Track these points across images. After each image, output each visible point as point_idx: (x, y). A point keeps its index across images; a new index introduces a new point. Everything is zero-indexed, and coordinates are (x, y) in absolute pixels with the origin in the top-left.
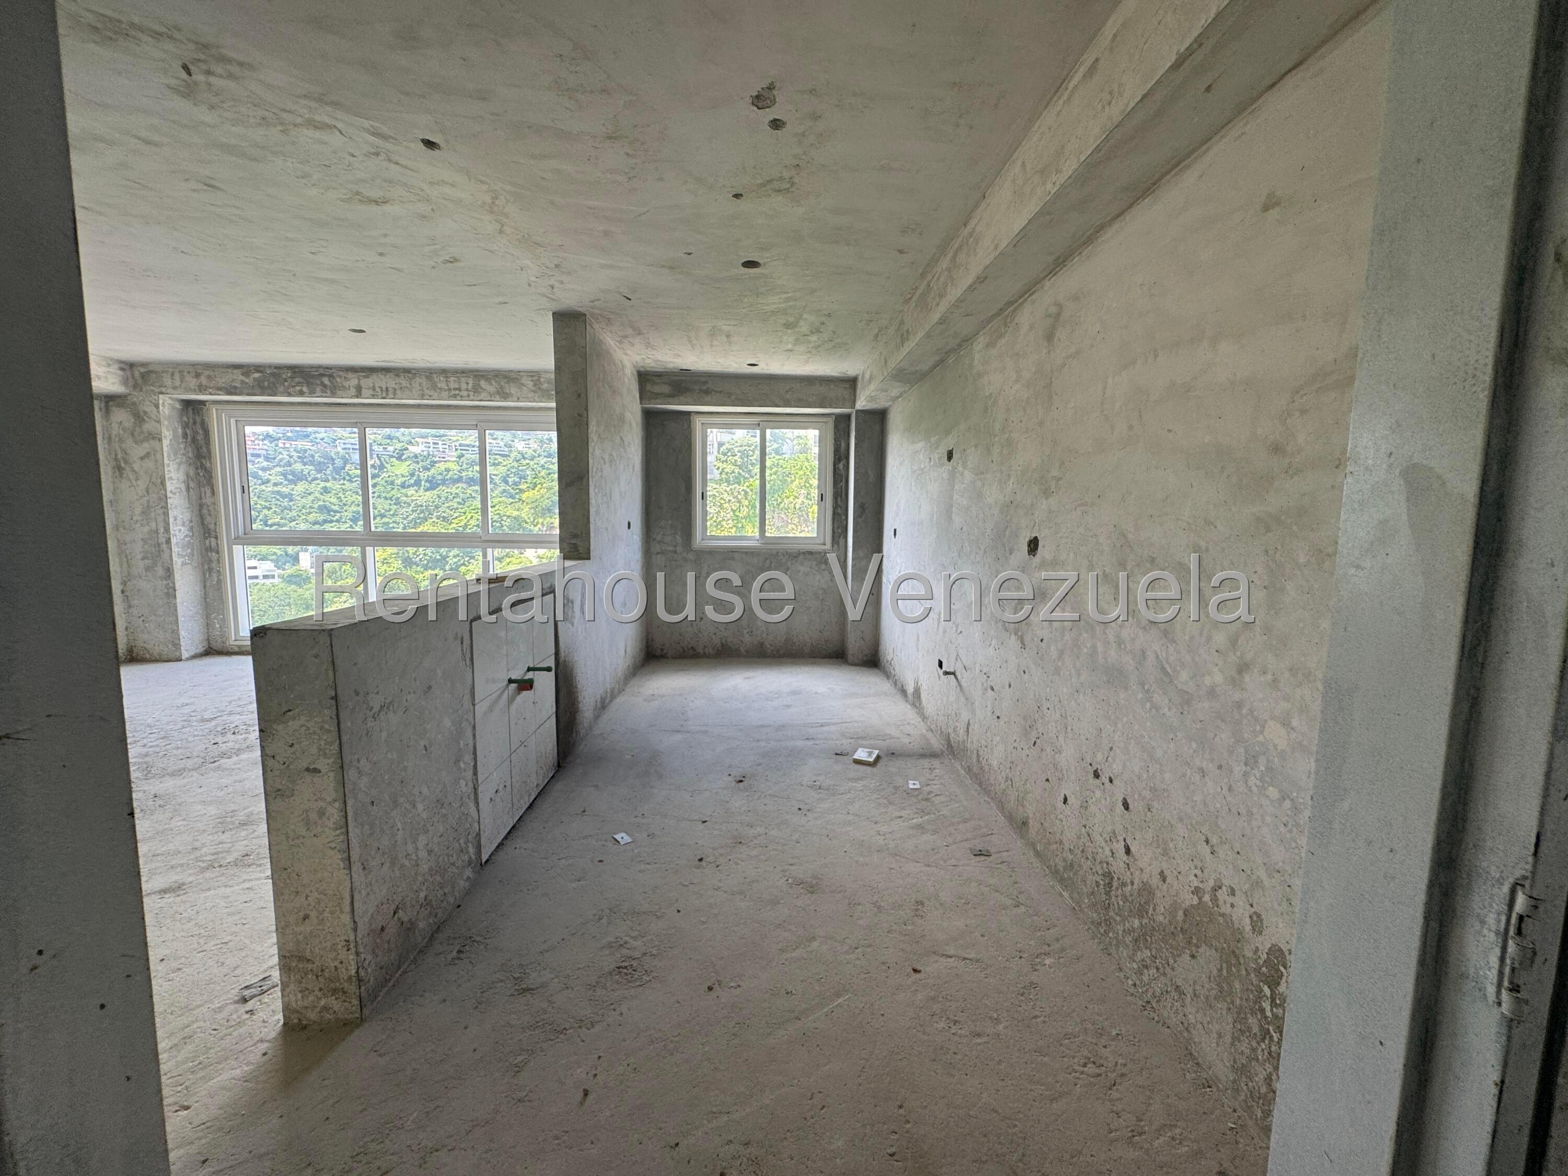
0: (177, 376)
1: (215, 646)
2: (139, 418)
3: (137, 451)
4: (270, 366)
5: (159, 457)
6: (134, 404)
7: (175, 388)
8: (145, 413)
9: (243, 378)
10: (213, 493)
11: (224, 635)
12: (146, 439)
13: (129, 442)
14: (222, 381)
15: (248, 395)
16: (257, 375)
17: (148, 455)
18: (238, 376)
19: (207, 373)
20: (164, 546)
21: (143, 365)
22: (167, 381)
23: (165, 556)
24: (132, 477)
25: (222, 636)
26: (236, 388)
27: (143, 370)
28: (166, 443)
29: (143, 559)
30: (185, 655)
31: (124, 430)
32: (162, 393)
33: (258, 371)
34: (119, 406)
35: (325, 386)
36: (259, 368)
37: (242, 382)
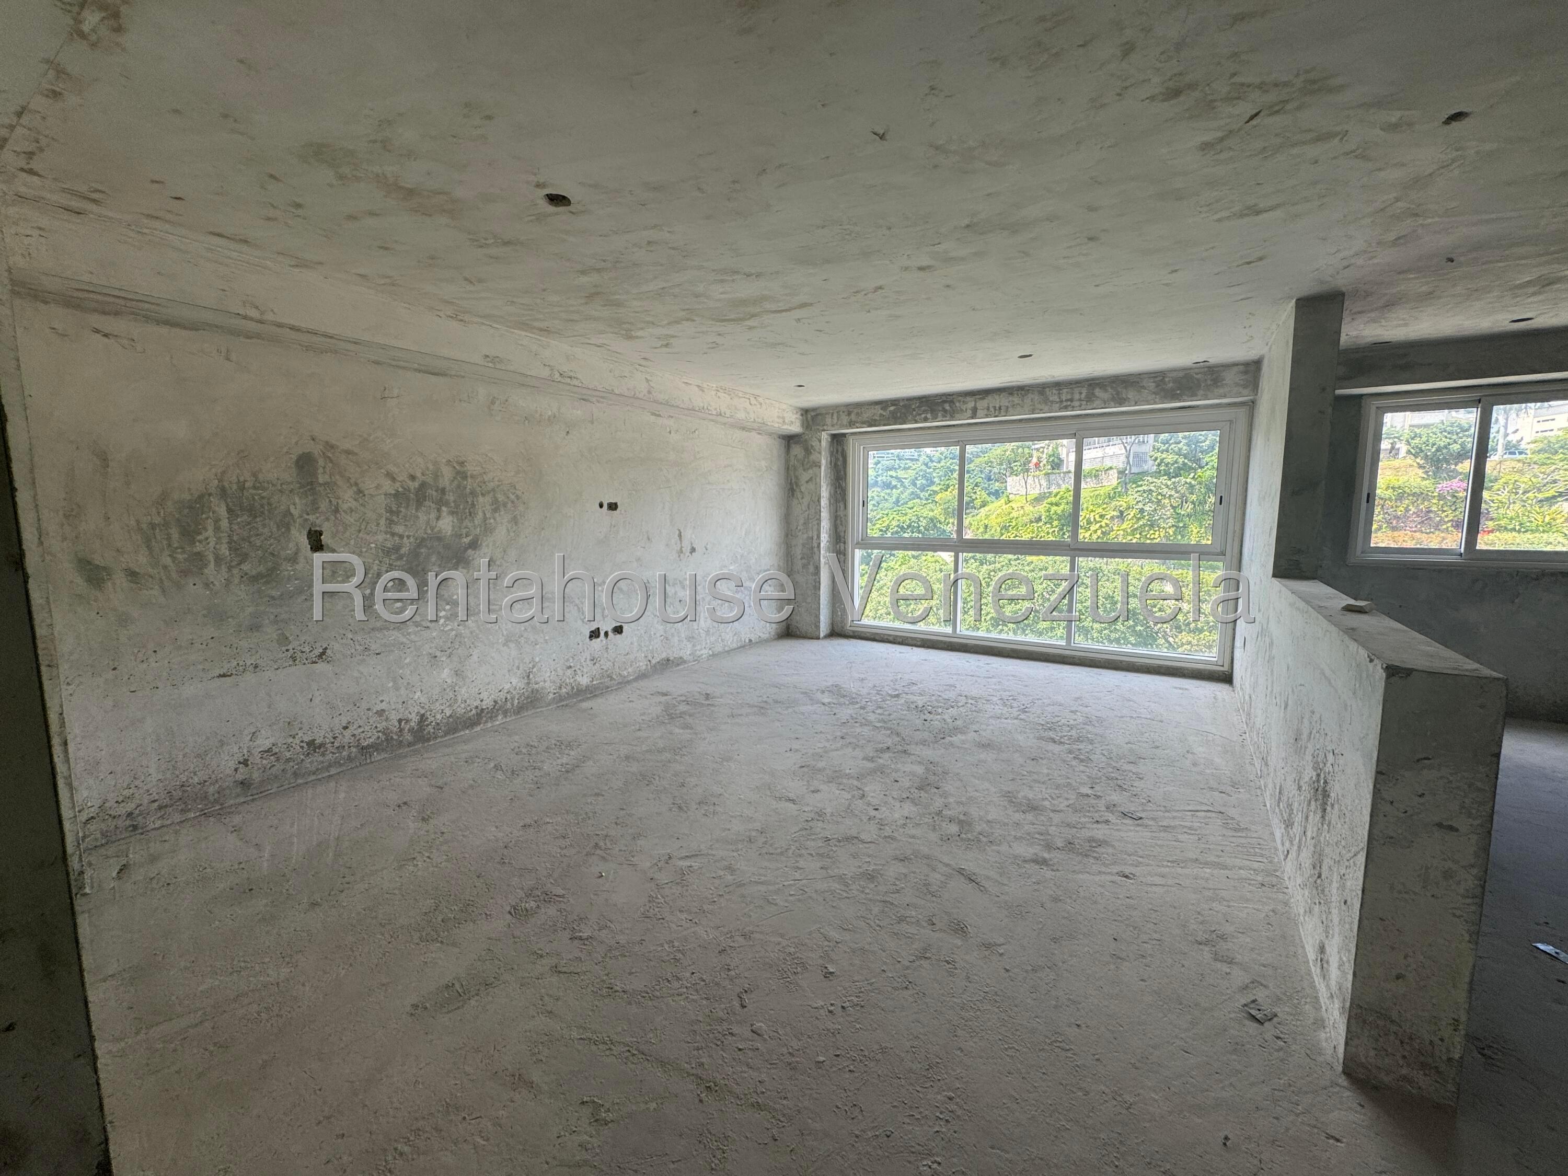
0: (835, 416)
1: (837, 630)
2: (808, 450)
3: (805, 476)
4: (903, 400)
5: (818, 480)
6: (806, 441)
7: (833, 426)
8: (812, 446)
9: (882, 412)
10: (845, 508)
11: (843, 621)
12: (811, 467)
13: (800, 470)
14: (866, 416)
15: (884, 425)
16: (892, 408)
17: (811, 479)
18: (879, 411)
19: (855, 411)
20: (816, 550)
21: (814, 409)
22: (829, 420)
23: (816, 557)
24: (799, 496)
25: (842, 622)
26: (875, 420)
27: (813, 414)
28: (823, 468)
29: (802, 559)
30: (822, 635)
31: (798, 461)
32: (824, 430)
33: (893, 405)
34: (795, 443)
35: (945, 411)
36: (895, 402)
37: (881, 415)
